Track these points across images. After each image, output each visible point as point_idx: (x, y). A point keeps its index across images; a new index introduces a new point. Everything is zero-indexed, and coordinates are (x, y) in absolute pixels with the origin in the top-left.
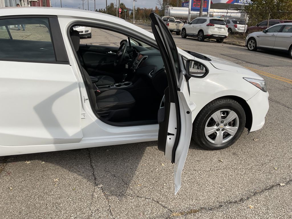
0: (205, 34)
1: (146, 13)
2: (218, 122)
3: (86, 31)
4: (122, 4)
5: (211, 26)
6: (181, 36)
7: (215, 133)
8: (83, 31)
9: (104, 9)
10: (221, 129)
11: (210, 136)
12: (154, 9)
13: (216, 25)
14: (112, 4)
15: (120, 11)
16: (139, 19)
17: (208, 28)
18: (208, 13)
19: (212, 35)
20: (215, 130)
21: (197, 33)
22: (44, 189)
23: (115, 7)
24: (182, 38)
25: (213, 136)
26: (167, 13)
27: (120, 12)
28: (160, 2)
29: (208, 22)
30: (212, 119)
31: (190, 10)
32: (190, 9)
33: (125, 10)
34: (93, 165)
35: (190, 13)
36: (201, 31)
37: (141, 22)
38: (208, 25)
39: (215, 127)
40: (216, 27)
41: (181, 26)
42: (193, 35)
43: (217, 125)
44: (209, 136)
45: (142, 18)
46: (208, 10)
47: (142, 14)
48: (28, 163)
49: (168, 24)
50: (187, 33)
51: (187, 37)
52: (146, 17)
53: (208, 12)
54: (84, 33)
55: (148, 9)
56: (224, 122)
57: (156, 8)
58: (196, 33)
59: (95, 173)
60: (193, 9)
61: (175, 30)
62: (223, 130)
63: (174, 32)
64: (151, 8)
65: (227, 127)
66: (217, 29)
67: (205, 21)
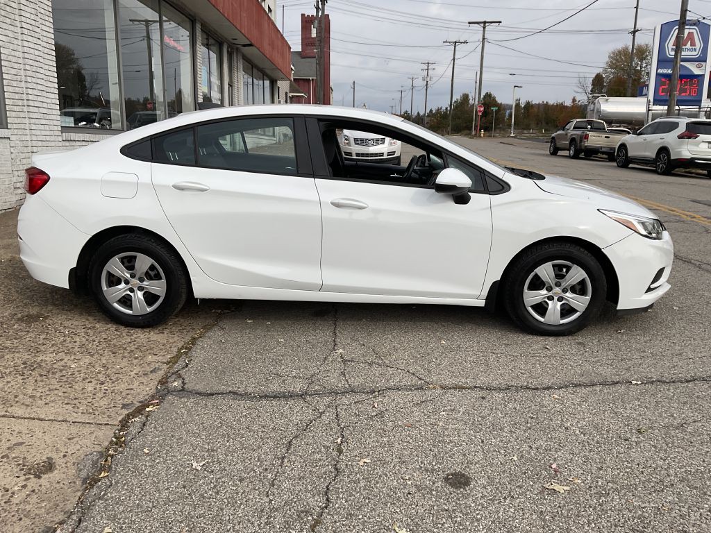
0: (672, 158)
1: (546, 114)
2: (549, 283)
3: (389, 154)
4: (488, 96)
5: (689, 138)
6: (615, 164)
7: (544, 304)
8: (383, 153)
9: (447, 108)
10: (556, 298)
11: (534, 307)
12: (568, 103)
13: (702, 137)
14: (466, 97)
15: (480, 111)
16: (528, 128)
17: (681, 144)
18: (700, 108)
19: (693, 159)
20: (544, 298)
21: (654, 156)
22: (265, 346)
23: (471, 102)
24: (618, 166)
25: (541, 308)
26: (593, 110)
27: (480, 114)
28: (583, 86)
29: (682, 129)
30: (537, 277)
31: (651, 103)
32: (652, 100)
33: (494, 109)
34: (337, 332)
35: (649, 110)
36: (664, 150)
37: (532, 135)
38: (680, 137)
39: (544, 292)
40: (703, 142)
41: (618, 140)
42: (644, 161)
43: (547, 290)
44: (532, 307)
45: (538, 124)
46: (700, 101)
47: (538, 116)
48: (249, 321)
49: (586, 137)
50: (629, 155)
51: (631, 165)
52: (547, 123)
53: (700, 106)
54: (385, 157)
55: (553, 105)
56: (563, 284)
57: (574, 100)
58: (651, 154)
59: (338, 340)
60: (657, 101)
61: (604, 150)
62: (560, 299)
63: (603, 153)
64: (560, 101)
65: (569, 295)
66: (707, 144)
67: (675, 126)
